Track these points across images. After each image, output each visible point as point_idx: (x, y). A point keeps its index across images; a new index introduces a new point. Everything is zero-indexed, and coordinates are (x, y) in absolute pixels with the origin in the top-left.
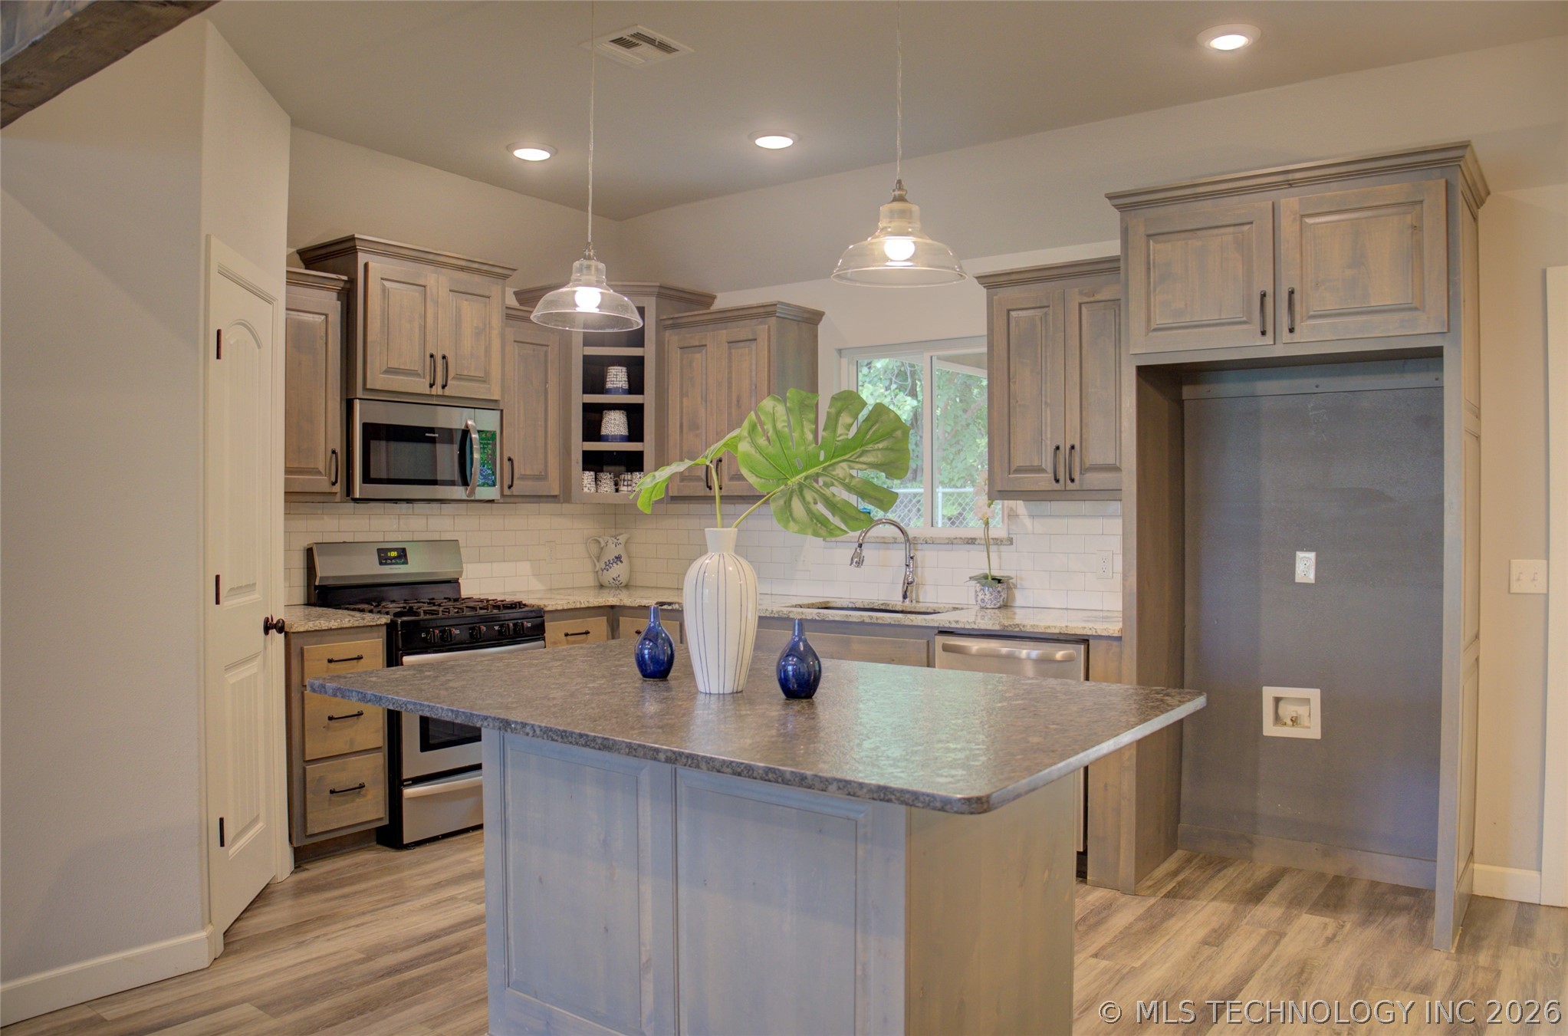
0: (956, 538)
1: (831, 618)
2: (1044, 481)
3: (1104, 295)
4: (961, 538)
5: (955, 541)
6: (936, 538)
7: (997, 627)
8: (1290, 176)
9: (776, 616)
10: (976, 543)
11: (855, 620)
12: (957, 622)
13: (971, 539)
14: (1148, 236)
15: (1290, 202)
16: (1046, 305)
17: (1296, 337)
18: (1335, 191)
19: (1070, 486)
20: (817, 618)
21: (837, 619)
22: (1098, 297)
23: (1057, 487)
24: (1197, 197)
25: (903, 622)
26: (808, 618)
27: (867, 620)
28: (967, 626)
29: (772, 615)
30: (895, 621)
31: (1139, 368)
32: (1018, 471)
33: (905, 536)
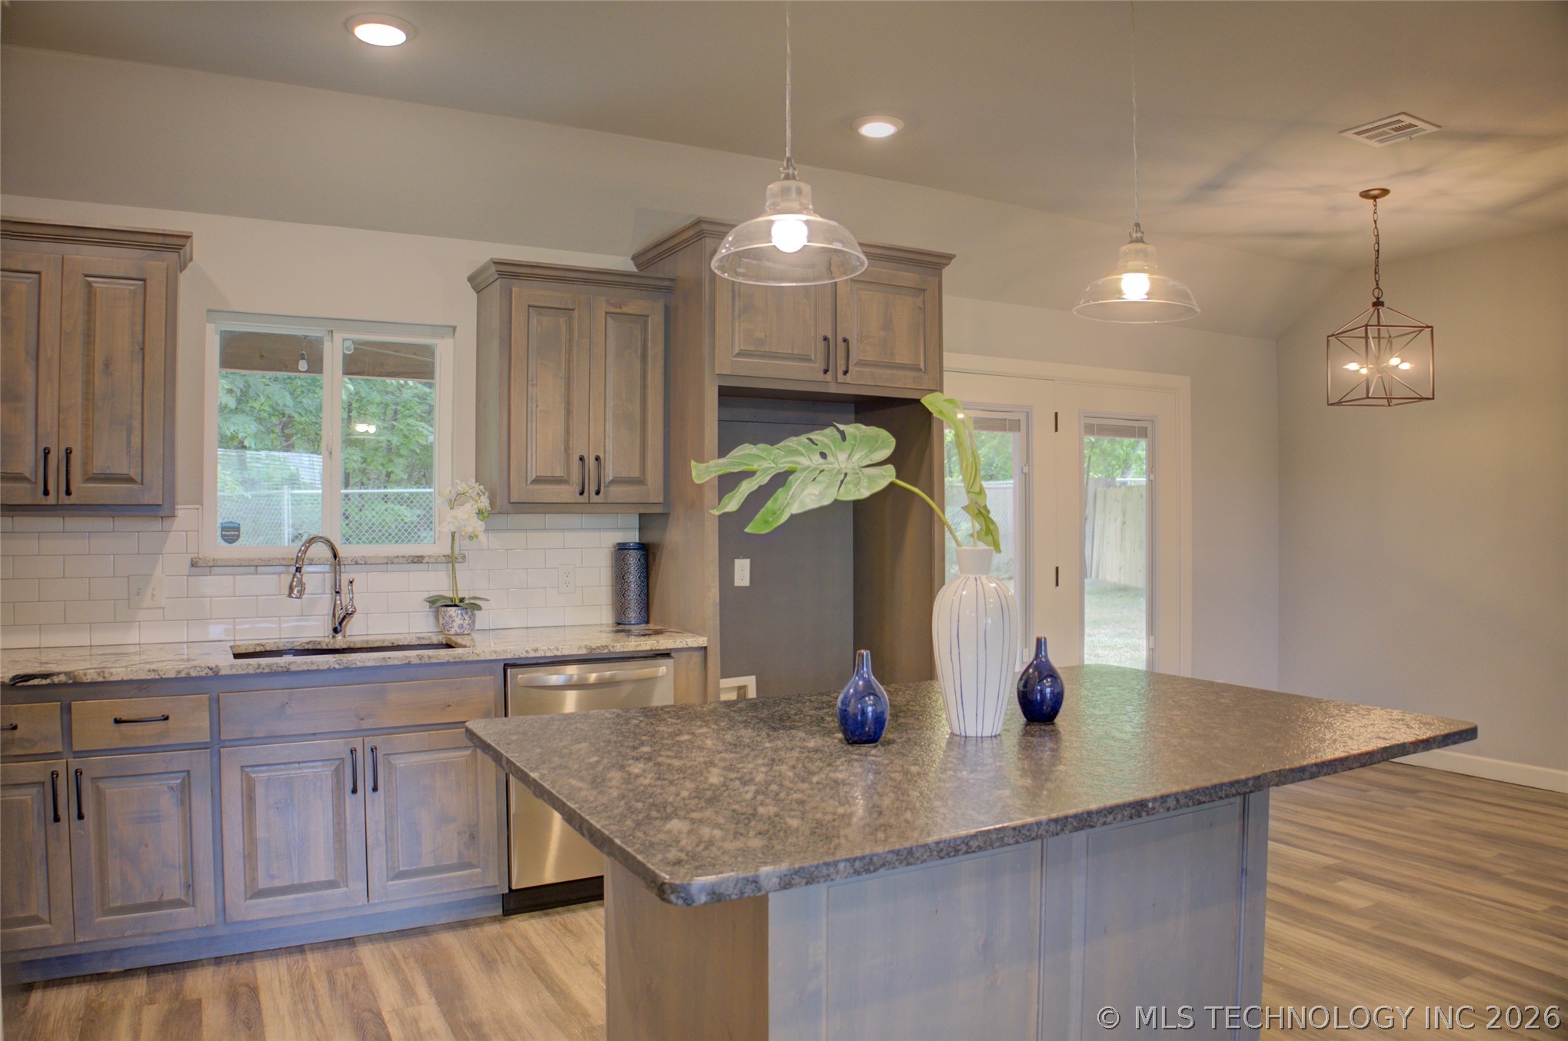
0: (398, 557)
1: (359, 664)
2: (567, 493)
3: (632, 308)
4: (403, 557)
5: (396, 560)
6: (369, 557)
7: (584, 651)
9: (266, 670)
10: (424, 561)
11: (396, 662)
12: (536, 650)
13: (417, 557)
16: (571, 307)
17: (848, 378)
19: (595, 499)
20: (337, 666)
21: (369, 664)
22: (625, 310)
23: (581, 499)
25: (466, 658)
26: (321, 668)
27: (416, 661)
28: (549, 654)
29: (258, 671)
30: (455, 658)
31: (720, 388)
32: (537, 481)
33: (335, 556)
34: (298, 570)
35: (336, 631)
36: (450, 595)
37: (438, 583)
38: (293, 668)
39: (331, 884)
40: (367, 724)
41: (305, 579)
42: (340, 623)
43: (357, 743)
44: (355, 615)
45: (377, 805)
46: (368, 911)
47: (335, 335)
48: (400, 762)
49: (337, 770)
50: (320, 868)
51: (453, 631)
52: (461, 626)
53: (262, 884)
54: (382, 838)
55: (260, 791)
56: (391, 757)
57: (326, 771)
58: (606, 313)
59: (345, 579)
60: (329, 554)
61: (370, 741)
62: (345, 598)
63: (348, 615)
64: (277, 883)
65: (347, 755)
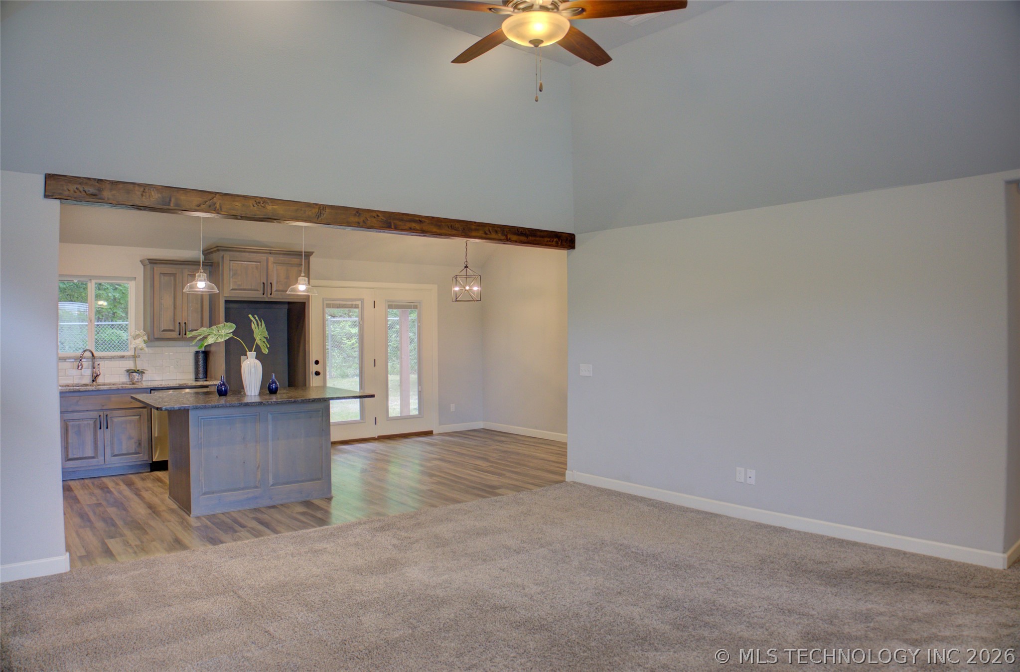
0: (115, 356)
1: (102, 389)
2: (175, 335)
4: (118, 356)
6: (105, 356)
7: (178, 385)
8: (271, 251)
9: (72, 391)
10: (125, 357)
11: (114, 388)
12: (161, 385)
13: (122, 356)
14: (230, 260)
15: (271, 259)
16: (175, 273)
17: (272, 296)
18: (282, 258)
19: (184, 336)
20: (95, 390)
21: (105, 389)
23: (179, 337)
24: (244, 252)
25: (137, 387)
27: (121, 388)
28: (166, 386)
29: (70, 391)
30: (134, 387)
31: (225, 301)
32: (164, 331)
33: (93, 356)
34: (81, 360)
35: (93, 381)
36: (134, 369)
37: (130, 365)
38: (81, 390)
39: (93, 458)
40: (104, 408)
41: (83, 363)
42: (95, 378)
43: (101, 414)
44: (100, 376)
45: (108, 433)
46: (104, 467)
47: (92, 281)
48: (116, 420)
49: (95, 422)
50: (89, 452)
51: (135, 381)
52: (138, 379)
53: (70, 456)
54: (109, 443)
55: (70, 428)
56: (113, 418)
57: (92, 422)
58: (188, 275)
59: (97, 363)
60: (91, 355)
61: (106, 413)
62: (96, 370)
63: (98, 375)
64: (75, 457)
65: (98, 417)
